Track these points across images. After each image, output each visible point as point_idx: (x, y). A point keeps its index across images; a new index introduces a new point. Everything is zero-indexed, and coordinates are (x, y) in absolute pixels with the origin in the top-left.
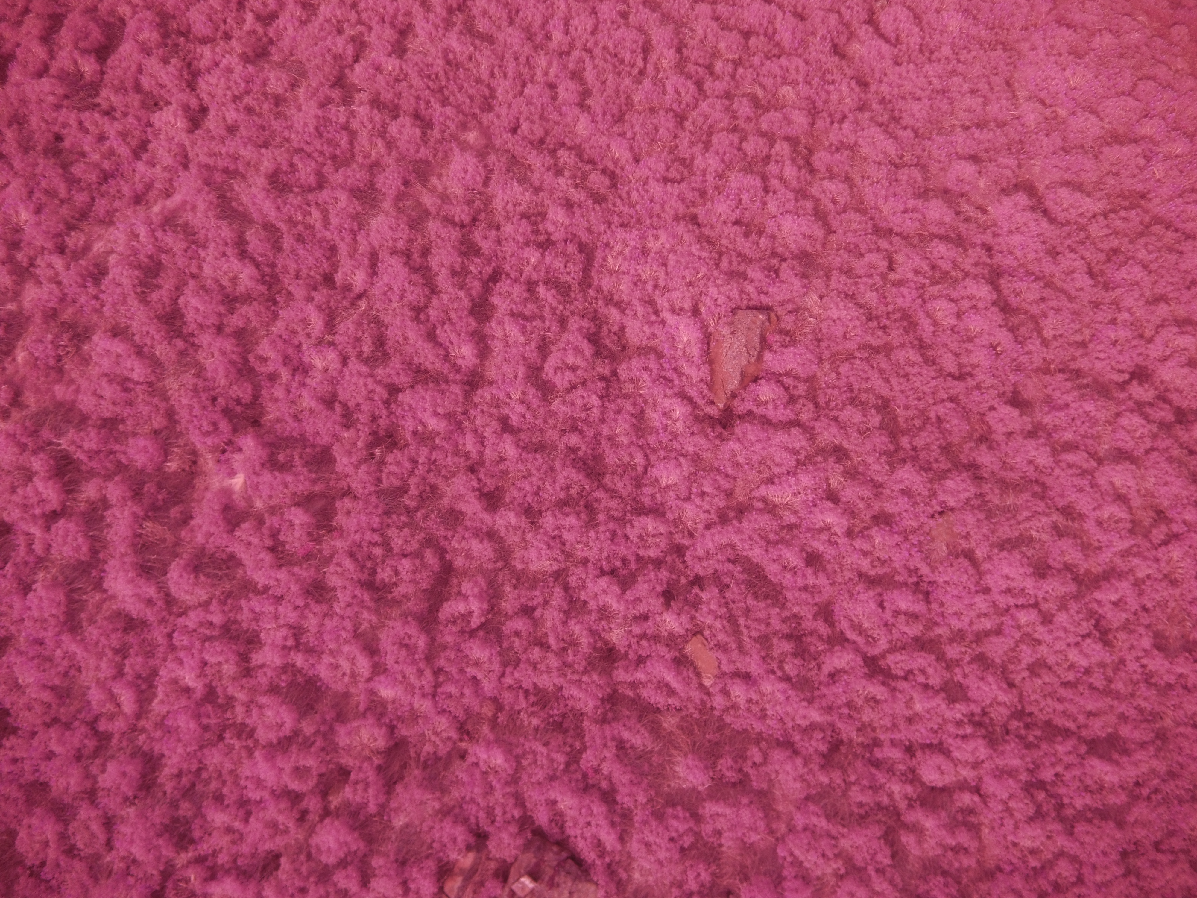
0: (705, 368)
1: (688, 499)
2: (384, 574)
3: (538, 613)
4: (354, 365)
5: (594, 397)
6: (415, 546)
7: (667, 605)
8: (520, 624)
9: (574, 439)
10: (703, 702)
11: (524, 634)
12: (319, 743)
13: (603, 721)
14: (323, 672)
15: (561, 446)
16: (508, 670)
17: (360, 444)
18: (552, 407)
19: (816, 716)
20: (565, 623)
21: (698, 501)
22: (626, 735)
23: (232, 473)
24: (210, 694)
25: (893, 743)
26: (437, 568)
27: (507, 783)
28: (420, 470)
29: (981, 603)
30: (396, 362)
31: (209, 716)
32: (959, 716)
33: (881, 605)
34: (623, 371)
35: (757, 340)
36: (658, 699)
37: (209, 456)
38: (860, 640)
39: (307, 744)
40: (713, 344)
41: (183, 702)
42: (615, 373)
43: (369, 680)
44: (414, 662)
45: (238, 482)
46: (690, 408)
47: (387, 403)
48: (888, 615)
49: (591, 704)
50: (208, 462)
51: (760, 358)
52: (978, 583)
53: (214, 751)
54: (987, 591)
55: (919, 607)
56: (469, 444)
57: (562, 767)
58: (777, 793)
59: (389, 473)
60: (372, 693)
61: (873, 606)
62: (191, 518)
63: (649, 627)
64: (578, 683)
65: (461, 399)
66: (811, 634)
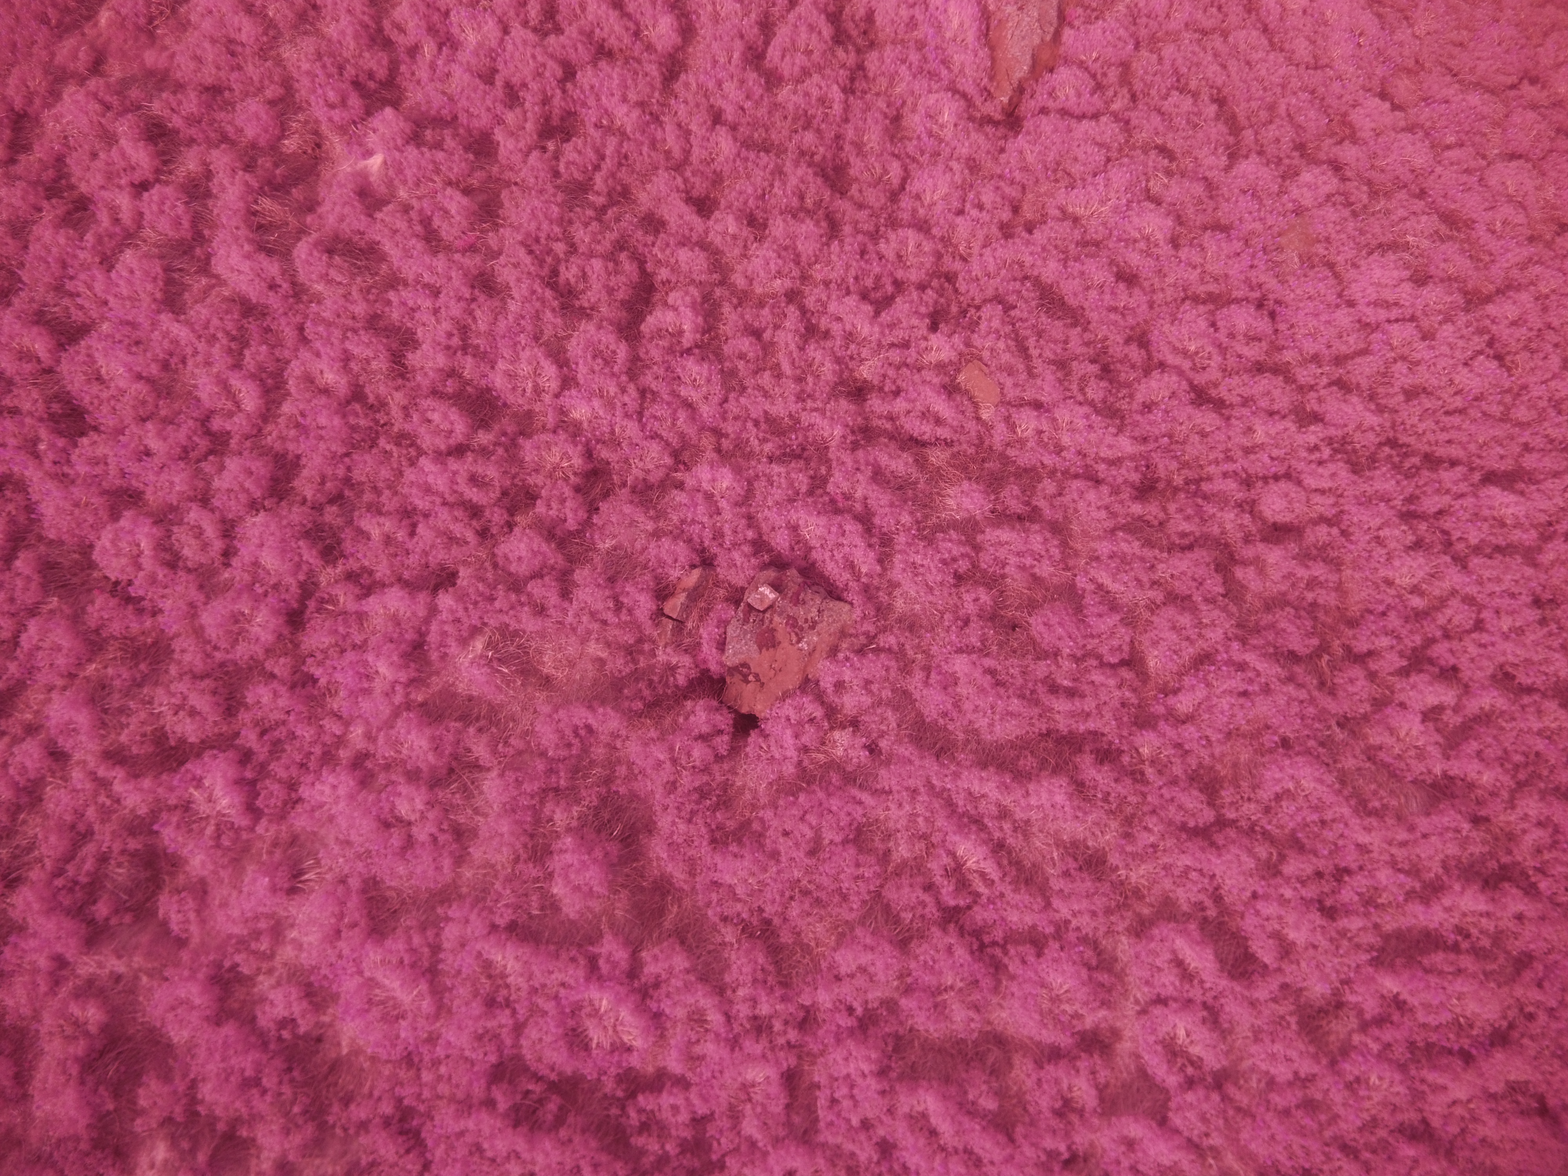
0: (984, 53)
1: (960, 212)
2: (569, 274)
3: (767, 335)
4: (518, 32)
5: (835, 87)
6: (606, 245)
7: (934, 327)
8: (745, 344)
9: (809, 138)
10: (980, 438)
11: (751, 355)
12: (500, 451)
13: (855, 447)
14: (499, 381)
15: (791, 146)
16: (732, 395)
17: (529, 126)
18: (780, 98)
19: (1126, 445)
20: (802, 349)
21: (974, 213)
22: (884, 459)
23: (368, 153)
24: (357, 394)
25: (1225, 475)
26: (635, 276)
27: (736, 504)
28: (608, 164)
29: (1343, 317)
30: (571, 31)
31: (357, 415)
32: (1312, 439)
33: (1213, 324)
34: (872, 61)
35: (1053, 13)
36: (925, 430)
37: (336, 139)
38: (1186, 365)
39: (484, 452)
40: (994, 23)
41: (323, 400)
42: (861, 67)
43: (557, 396)
44: (613, 375)
45: (376, 162)
46: (962, 103)
47: (562, 82)
48: (1222, 336)
49: (838, 431)
50: (336, 144)
51: (1057, 35)
52: (1340, 295)
53: (367, 457)
54: (1351, 304)
55: (1263, 325)
56: (671, 140)
57: (804, 489)
58: (1075, 527)
59: (568, 163)
60: (562, 412)
61: (1203, 324)
62: (319, 204)
63: (912, 355)
64: (822, 412)
65: (658, 85)
66: (1121, 362)
